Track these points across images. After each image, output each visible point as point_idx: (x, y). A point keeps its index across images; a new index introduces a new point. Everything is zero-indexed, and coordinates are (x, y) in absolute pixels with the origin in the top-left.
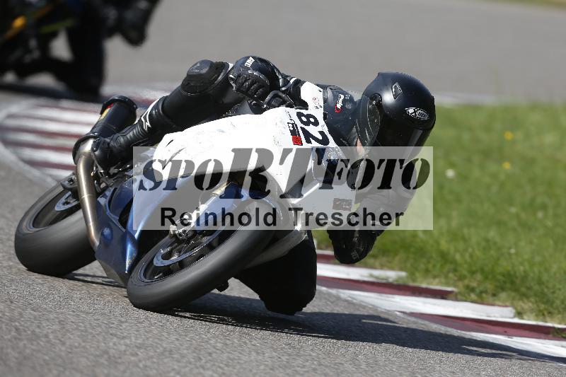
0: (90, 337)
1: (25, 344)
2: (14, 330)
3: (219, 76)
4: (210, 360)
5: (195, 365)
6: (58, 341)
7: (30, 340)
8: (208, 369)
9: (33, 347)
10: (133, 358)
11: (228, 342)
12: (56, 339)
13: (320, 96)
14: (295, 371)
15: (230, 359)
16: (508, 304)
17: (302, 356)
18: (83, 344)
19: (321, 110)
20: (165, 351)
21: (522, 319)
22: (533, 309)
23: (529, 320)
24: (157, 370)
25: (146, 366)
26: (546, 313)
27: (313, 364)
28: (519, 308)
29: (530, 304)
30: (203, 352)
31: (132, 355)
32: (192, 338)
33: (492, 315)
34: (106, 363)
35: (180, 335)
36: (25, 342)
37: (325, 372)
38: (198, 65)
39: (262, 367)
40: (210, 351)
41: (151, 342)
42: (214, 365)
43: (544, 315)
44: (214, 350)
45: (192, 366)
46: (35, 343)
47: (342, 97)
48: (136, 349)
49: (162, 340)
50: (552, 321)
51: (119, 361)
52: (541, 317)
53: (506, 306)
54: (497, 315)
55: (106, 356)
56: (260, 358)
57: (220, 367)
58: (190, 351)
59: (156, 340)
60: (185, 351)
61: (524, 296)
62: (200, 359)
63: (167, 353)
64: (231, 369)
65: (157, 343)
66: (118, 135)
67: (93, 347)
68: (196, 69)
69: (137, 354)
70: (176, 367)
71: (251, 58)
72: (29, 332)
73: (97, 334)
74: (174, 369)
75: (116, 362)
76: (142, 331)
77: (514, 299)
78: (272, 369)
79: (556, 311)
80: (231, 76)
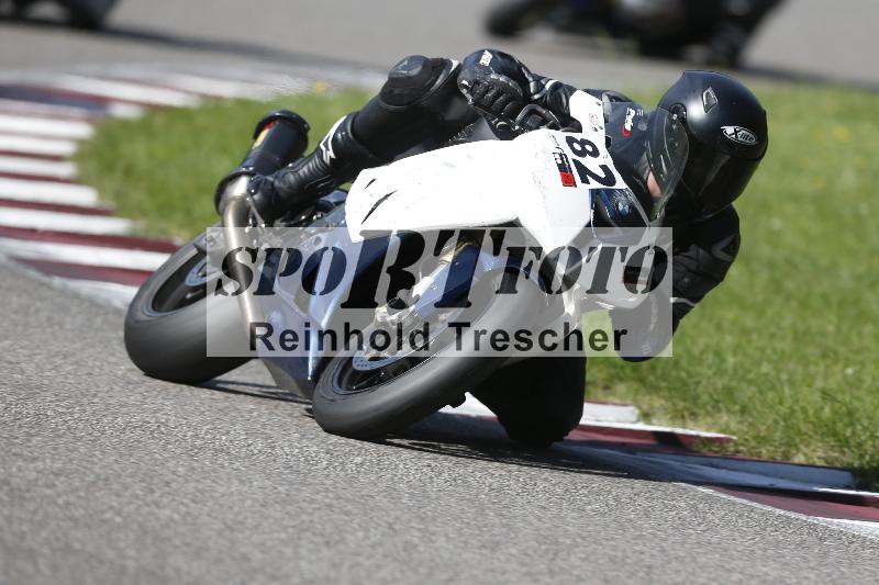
3: (436, 80)
4: (169, 494)
5: (144, 500)
8: (165, 507)
10: (48, 492)
11: (195, 464)
13: (599, 112)
14: (301, 508)
15: (199, 491)
16: (629, 402)
17: (310, 484)
19: (602, 134)
20: (99, 479)
21: (650, 423)
22: (665, 409)
23: (660, 425)
24: (85, 509)
25: (67, 503)
26: (686, 414)
27: (327, 497)
28: (645, 407)
29: (663, 402)
30: (156, 480)
31: (48, 487)
32: (141, 459)
33: (602, 418)
34: (6, 498)
35: (121, 455)
37: (346, 509)
38: (406, 63)
39: (249, 502)
40: (167, 479)
41: (75, 466)
42: (174, 500)
43: (683, 417)
44: (175, 477)
45: (140, 502)
47: (633, 112)
48: (51, 477)
49: (93, 463)
50: (697, 426)
51: (27, 495)
52: (679, 421)
53: (625, 405)
54: (611, 419)
55: (6, 488)
56: (246, 488)
57: (182, 503)
58: (137, 479)
59: (84, 463)
60: (129, 480)
61: (654, 389)
62: (152, 491)
63: (101, 483)
64: (199, 506)
65: (85, 467)
66: (283, 171)
68: (403, 69)
69: (54, 485)
70: (114, 504)
71: (486, 52)
74: (111, 508)
75: (24, 498)
76: (62, 449)
77: (637, 392)
78: (263, 506)
79: (702, 412)
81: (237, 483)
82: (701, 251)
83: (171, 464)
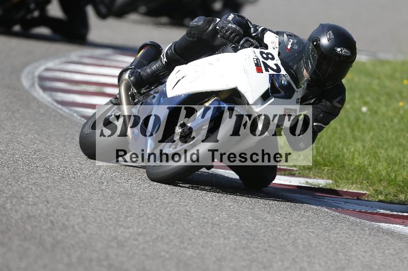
3: (209, 27)
19: (277, 50)
66: (146, 67)
71: (232, 14)
72: (60, 224)
74: (164, 250)
75: (123, 246)
78: (235, 250)
80: (217, 27)
81: (222, 239)
82: (328, 102)
83: (192, 230)
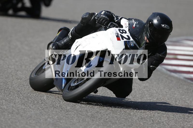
0: (178, 122)
1: (155, 125)
2: (152, 121)
6: (167, 124)
7: (157, 124)
9: (158, 126)
12: (166, 123)
13: (127, 23)
18: (176, 125)
19: (128, 28)
36: (156, 125)
46: (159, 125)
47: (135, 23)
67: (179, 126)
68: (84, 16)
71: (104, 11)
72: (157, 121)
73: (180, 121)
80: (96, 18)
